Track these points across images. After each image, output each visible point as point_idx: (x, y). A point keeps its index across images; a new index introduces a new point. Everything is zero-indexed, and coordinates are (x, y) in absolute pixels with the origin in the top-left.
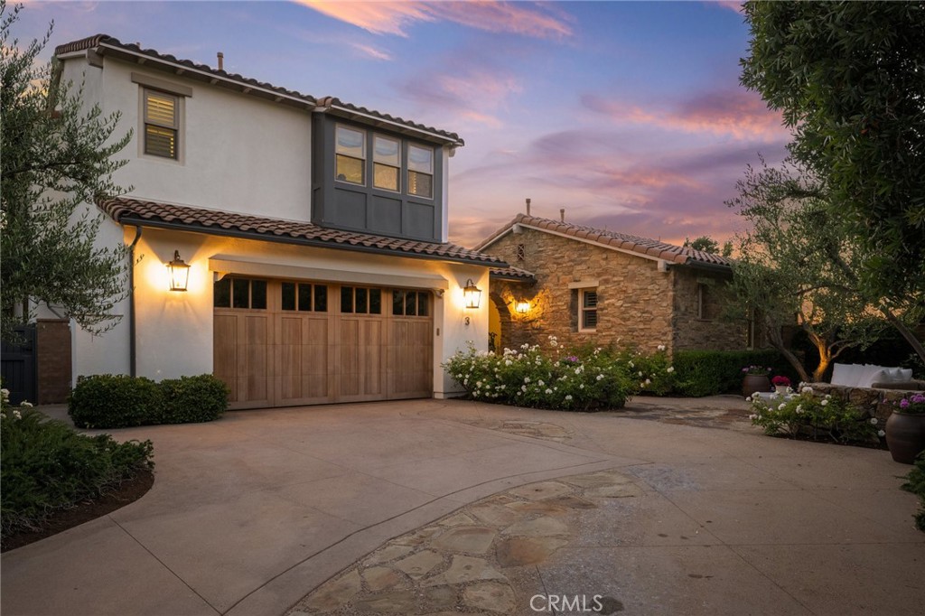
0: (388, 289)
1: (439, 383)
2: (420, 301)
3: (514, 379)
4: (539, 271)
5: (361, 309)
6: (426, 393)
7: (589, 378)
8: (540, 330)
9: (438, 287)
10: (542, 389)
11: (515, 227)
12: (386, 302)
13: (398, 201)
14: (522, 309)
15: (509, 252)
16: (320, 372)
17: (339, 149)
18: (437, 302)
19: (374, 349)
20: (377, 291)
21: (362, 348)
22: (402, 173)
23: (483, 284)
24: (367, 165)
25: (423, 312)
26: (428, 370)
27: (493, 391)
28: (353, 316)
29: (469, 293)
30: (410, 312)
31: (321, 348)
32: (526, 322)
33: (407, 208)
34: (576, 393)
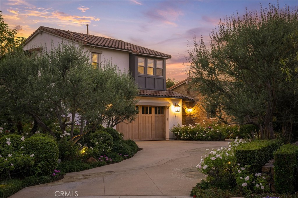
0: (153, 106)
1: (168, 135)
2: (162, 110)
3: (193, 133)
4: (195, 98)
5: (147, 113)
6: (163, 138)
7: (215, 132)
8: (196, 118)
9: (168, 106)
10: (202, 135)
11: (186, 82)
12: (153, 110)
13: (153, 78)
14: (190, 111)
15: (184, 90)
16: (137, 131)
17: (139, 64)
18: (166, 110)
19: (150, 125)
20: (150, 107)
21: (147, 124)
22: (155, 69)
23: (180, 104)
24: (145, 68)
25: (163, 113)
26: (164, 131)
27: (187, 136)
28: (145, 115)
29: (176, 107)
30: (159, 113)
31: (137, 124)
32: (191, 115)
33: (156, 80)
34: (211, 136)
